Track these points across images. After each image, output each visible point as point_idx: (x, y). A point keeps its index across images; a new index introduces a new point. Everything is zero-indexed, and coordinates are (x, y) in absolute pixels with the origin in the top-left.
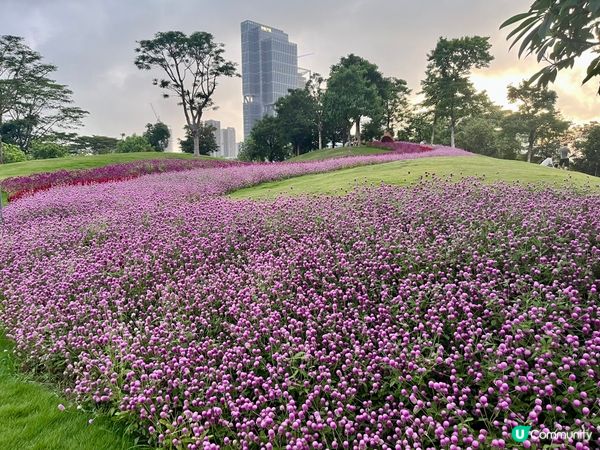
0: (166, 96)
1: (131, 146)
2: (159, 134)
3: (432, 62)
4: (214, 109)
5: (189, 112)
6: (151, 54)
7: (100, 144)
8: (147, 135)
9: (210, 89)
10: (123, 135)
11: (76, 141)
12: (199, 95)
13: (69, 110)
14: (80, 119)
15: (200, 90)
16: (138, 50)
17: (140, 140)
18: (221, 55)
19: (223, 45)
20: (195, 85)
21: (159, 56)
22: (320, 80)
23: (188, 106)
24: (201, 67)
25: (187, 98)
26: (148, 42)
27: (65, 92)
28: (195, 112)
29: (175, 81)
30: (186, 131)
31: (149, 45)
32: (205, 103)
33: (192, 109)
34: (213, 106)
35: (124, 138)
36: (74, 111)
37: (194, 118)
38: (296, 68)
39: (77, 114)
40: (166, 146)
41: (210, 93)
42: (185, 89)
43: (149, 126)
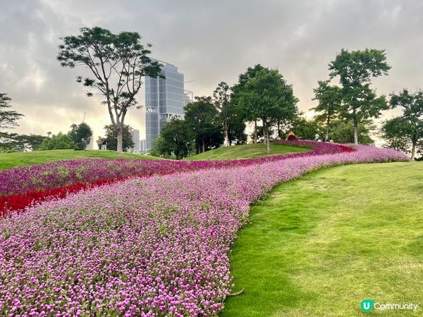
0: (90, 94)
1: (57, 143)
2: (82, 133)
3: (334, 71)
4: (138, 108)
5: (113, 111)
6: (76, 52)
7: (36, 141)
8: (72, 134)
9: (136, 88)
10: (50, 133)
11: (16, 139)
12: (124, 95)
13: (7, 113)
14: (16, 121)
15: (125, 90)
16: (62, 47)
17: (64, 138)
18: (147, 55)
19: (150, 46)
20: (120, 84)
21: (85, 54)
22: (226, 89)
23: (112, 104)
24: (127, 67)
25: (111, 97)
26: (73, 38)
27: (4, 99)
28: (119, 111)
29: (100, 79)
30: (106, 130)
31: (74, 42)
32: (129, 102)
33: (116, 108)
34: (137, 105)
35: (51, 136)
36: (11, 114)
37: (118, 116)
38: (183, 91)
39: (13, 117)
40: (88, 143)
41: (135, 92)
42: (110, 88)
43: (74, 126)
